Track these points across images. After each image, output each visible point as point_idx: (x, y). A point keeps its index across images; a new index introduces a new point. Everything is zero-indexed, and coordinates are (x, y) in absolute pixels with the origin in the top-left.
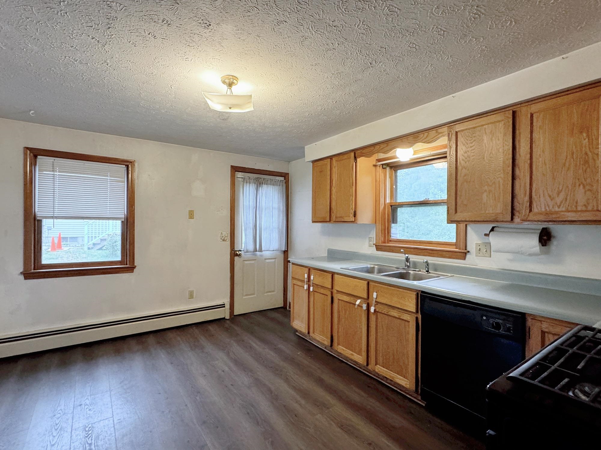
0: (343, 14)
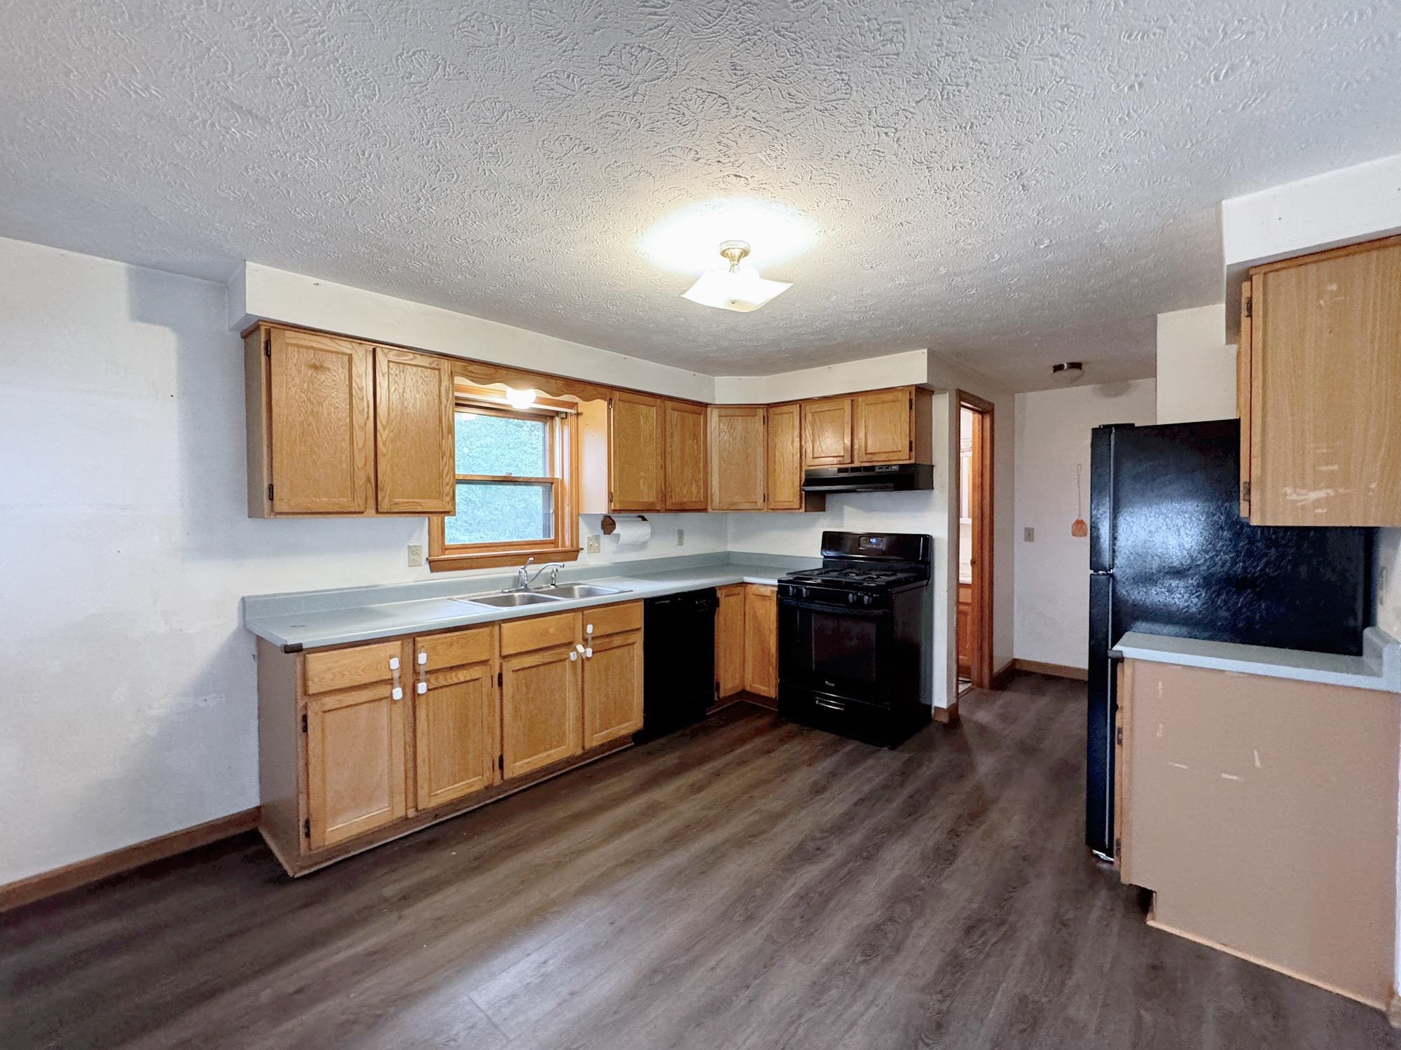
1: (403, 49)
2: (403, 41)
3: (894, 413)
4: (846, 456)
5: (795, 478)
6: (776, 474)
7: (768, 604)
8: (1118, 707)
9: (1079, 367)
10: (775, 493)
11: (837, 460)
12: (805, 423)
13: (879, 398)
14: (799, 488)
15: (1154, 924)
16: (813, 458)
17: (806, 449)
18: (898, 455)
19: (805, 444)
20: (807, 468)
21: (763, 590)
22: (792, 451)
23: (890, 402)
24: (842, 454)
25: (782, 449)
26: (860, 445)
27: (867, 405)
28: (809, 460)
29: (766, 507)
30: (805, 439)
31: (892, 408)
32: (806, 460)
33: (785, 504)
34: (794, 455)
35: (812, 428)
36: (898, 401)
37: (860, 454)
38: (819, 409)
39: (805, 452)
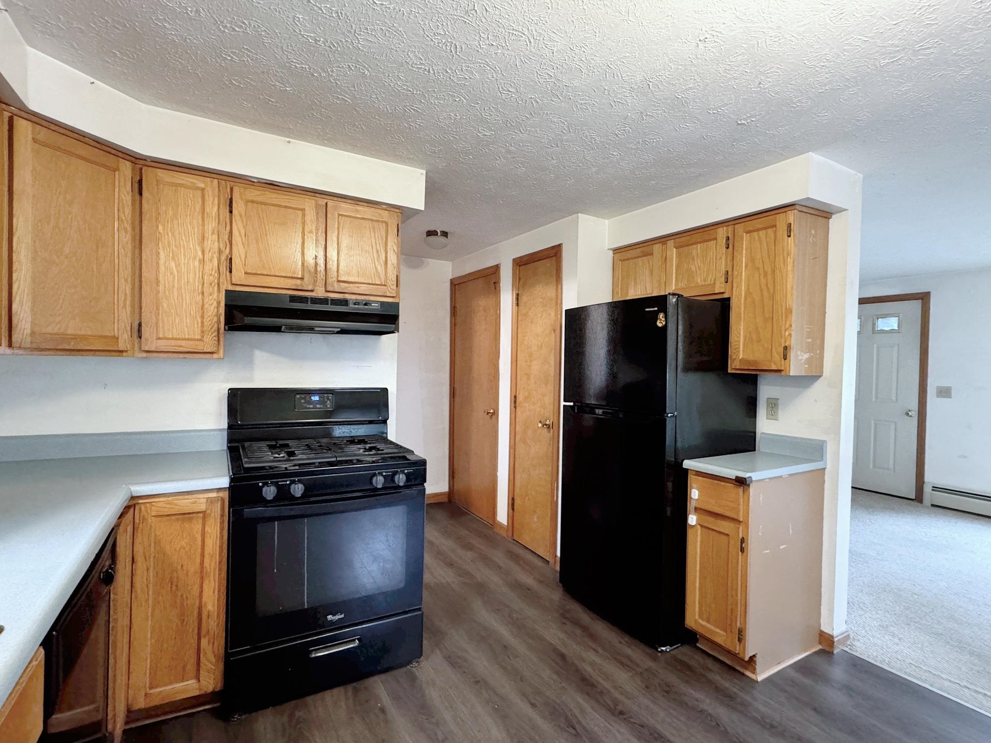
0: (486, 63)
3: (376, 234)
4: (306, 279)
5: (205, 301)
6: (161, 288)
7: (197, 526)
8: (739, 522)
9: (447, 237)
10: (157, 323)
11: (290, 283)
12: (228, 214)
13: (357, 211)
14: (215, 319)
15: (760, 678)
16: (246, 273)
17: (229, 257)
18: (381, 290)
19: (226, 248)
20: (231, 288)
21: (185, 504)
22: (200, 253)
23: (372, 220)
24: (300, 276)
25: (174, 248)
26: (328, 267)
27: (339, 215)
28: (239, 275)
29: (136, 346)
30: (229, 239)
31: (374, 229)
32: (228, 274)
33: (183, 343)
34: (204, 261)
35: (245, 224)
36: (383, 222)
37: (330, 280)
38: (260, 199)
39: (228, 261)
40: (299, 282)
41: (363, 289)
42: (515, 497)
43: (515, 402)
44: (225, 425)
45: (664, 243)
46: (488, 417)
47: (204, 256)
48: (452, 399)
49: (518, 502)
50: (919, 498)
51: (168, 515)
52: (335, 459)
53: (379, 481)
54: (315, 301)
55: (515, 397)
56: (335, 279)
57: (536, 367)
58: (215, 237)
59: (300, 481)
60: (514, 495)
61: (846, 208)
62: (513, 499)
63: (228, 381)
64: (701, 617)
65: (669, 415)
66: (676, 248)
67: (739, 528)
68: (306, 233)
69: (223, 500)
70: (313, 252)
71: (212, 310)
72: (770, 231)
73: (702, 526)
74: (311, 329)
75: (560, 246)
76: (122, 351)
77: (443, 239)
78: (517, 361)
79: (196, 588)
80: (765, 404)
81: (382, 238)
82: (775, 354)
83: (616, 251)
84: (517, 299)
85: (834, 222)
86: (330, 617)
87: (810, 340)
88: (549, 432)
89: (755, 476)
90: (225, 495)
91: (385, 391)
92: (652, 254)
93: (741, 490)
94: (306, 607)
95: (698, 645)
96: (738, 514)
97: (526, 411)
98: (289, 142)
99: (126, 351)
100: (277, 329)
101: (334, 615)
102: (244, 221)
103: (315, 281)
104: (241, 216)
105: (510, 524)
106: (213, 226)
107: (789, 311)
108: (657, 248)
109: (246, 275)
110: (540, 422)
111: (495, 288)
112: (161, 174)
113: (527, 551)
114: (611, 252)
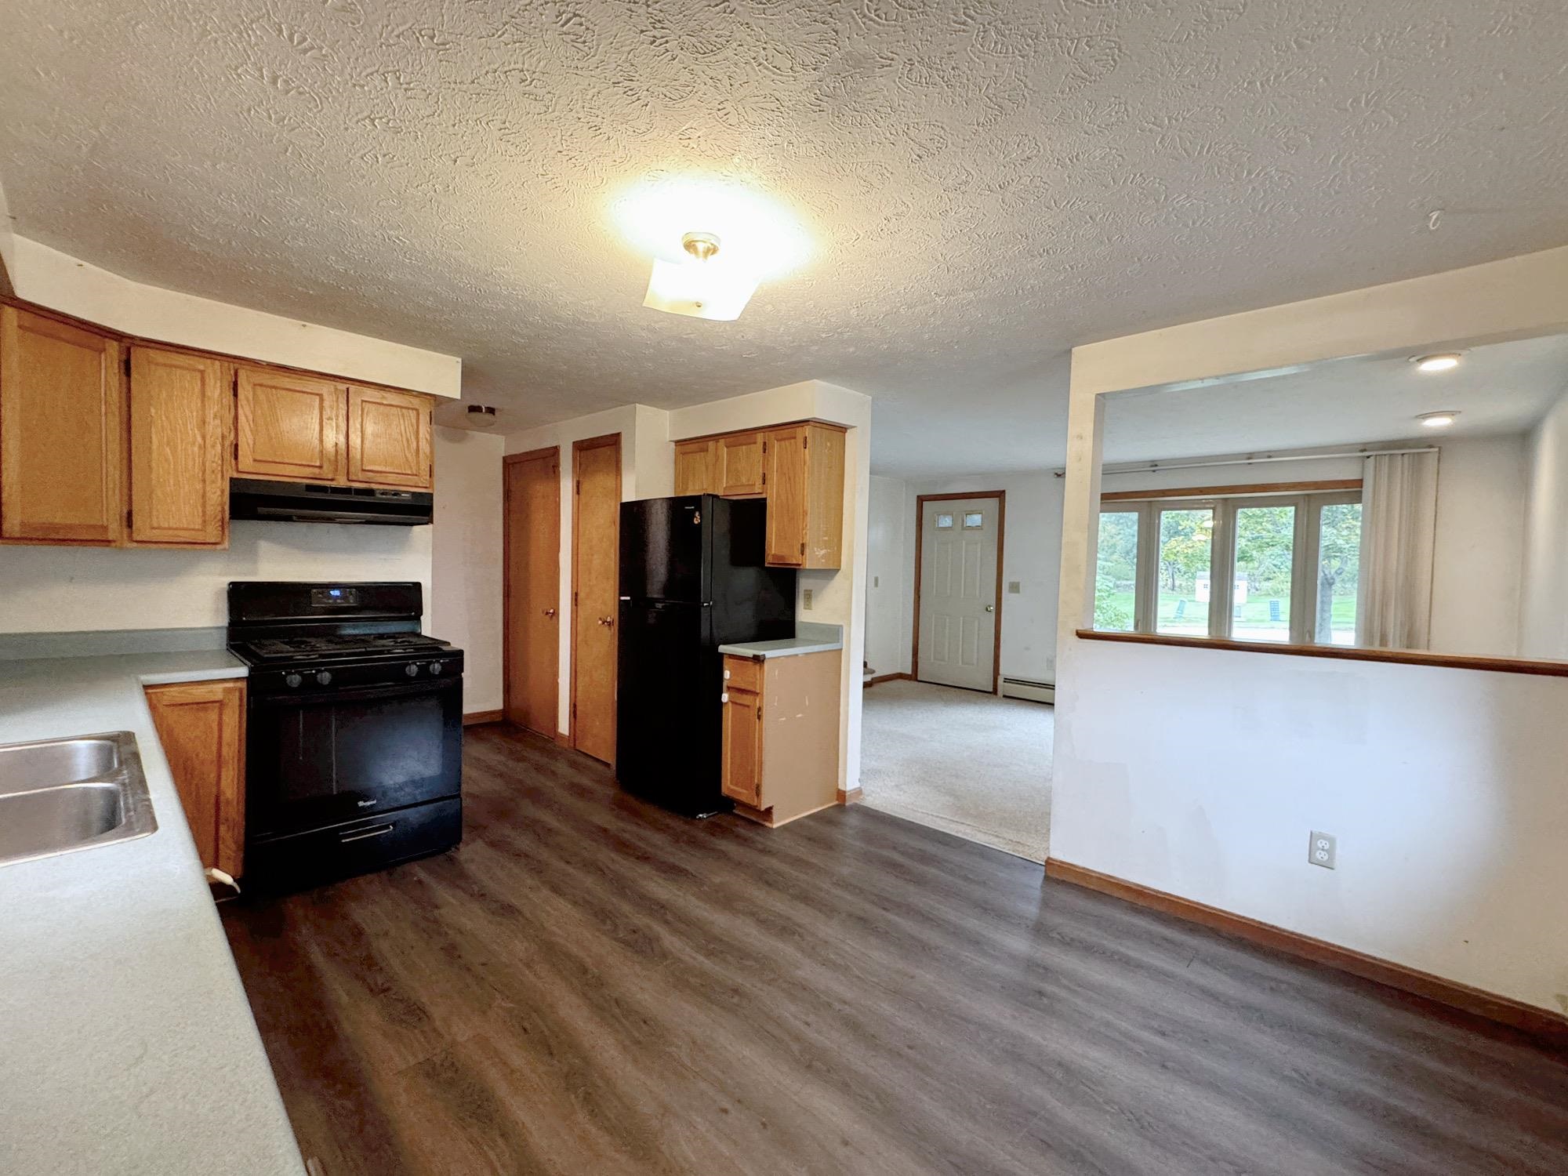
1: (1125, 54)
2: (1134, 58)
3: (406, 423)
4: (325, 467)
5: (208, 489)
6: (154, 476)
7: (213, 716)
8: (758, 694)
9: (494, 414)
10: (150, 512)
11: (308, 472)
12: (232, 397)
13: (384, 397)
14: (219, 508)
15: (775, 826)
16: (255, 460)
17: (234, 443)
18: (413, 480)
19: (230, 433)
20: (236, 475)
21: (200, 693)
22: (199, 439)
23: (401, 407)
24: (318, 464)
25: (169, 432)
26: (351, 455)
27: (363, 401)
28: (246, 462)
29: (125, 536)
30: (234, 423)
31: (403, 415)
32: (233, 461)
33: (181, 533)
34: (205, 447)
35: (253, 409)
36: (413, 409)
37: (352, 469)
38: (270, 383)
39: (233, 447)
40: (317, 471)
41: (391, 479)
42: (577, 704)
43: (576, 600)
44: (224, 621)
45: (717, 441)
46: (547, 617)
47: (205, 442)
48: (506, 598)
49: (579, 708)
50: (995, 692)
51: (181, 705)
52: (364, 650)
53: (413, 670)
54: (336, 490)
55: (576, 594)
56: (359, 468)
57: (597, 561)
58: (218, 422)
59: (326, 670)
60: (575, 701)
61: (854, 425)
62: (575, 706)
63: (226, 574)
64: (731, 783)
65: (705, 604)
66: (727, 447)
67: (756, 699)
68: (324, 420)
69: (241, 691)
70: (333, 437)
71: (215, 499)
72: (793, 441)
73: (732, 702)
74: (330, 520)
75: (618, 435)
76: (109, 541)
77: (489, 417)
78: (578, 554)
79: (213, 775)
80: (803, 597)
81: (412, 426)
82: (795, 550)
83: (678, 442)
84: (578, 487)
85: (848, 435)
86: (361, 804)
87: (826, 538)
88: (610, 629)
89: (769, 654)
90: (243, 685)
91: (417, 586)
92: (707, 451)
93: (758, 667)
94: (335, 793)
95: (734, 811)
96: (755, 687)
97: (587, 608)
98: (304, 326)
99: (114, 541)
100: (288, 519)
101: (365, 801)
102: (252, 406)
103: (336, 470)
104: (248, 401)
105: (572, 735)
106: (215, 410)
107: (805, 513)
108: (711, 444)
109: (255, 463)
110: (600, 619)
111: (554, 472)
112: (152, 353)
113: (589, 758)
114: (674, 444)
